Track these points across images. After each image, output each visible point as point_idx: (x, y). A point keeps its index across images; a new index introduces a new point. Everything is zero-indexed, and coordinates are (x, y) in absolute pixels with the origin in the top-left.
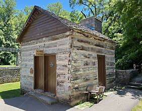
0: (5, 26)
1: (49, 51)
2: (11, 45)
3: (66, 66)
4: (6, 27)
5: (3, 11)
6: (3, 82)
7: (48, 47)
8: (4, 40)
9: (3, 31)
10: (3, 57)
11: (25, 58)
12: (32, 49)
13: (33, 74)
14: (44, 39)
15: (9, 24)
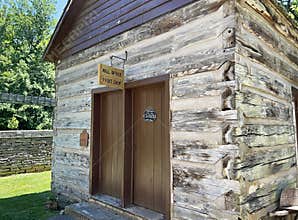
0: (32, 52)
1: (142, 72)
2: (42, 91)
3: (211, 115)
4: (33, 55)
5: (29, 21)
6: (9, 172)
7: (139, 59)
8: (28, 81)
9: (27, 62)
10: (25, 118)
11: (67, 101)
12: (86, 75)
13: (89, 148)
14: (125, 36)
15: (40, 48)
